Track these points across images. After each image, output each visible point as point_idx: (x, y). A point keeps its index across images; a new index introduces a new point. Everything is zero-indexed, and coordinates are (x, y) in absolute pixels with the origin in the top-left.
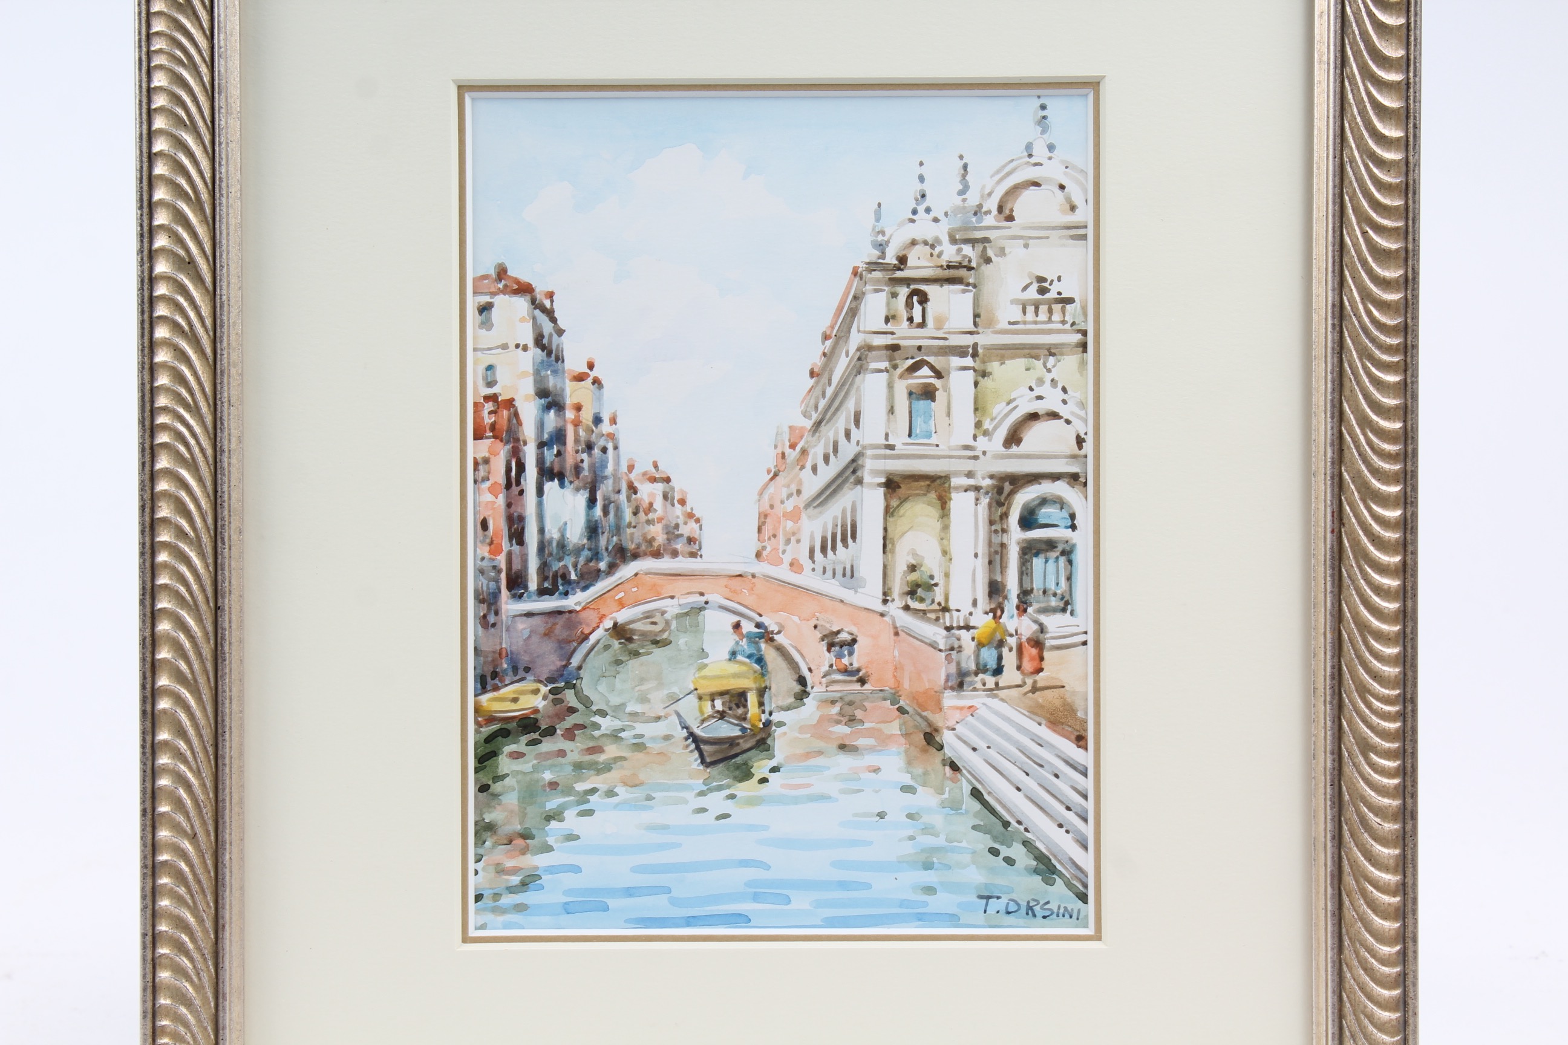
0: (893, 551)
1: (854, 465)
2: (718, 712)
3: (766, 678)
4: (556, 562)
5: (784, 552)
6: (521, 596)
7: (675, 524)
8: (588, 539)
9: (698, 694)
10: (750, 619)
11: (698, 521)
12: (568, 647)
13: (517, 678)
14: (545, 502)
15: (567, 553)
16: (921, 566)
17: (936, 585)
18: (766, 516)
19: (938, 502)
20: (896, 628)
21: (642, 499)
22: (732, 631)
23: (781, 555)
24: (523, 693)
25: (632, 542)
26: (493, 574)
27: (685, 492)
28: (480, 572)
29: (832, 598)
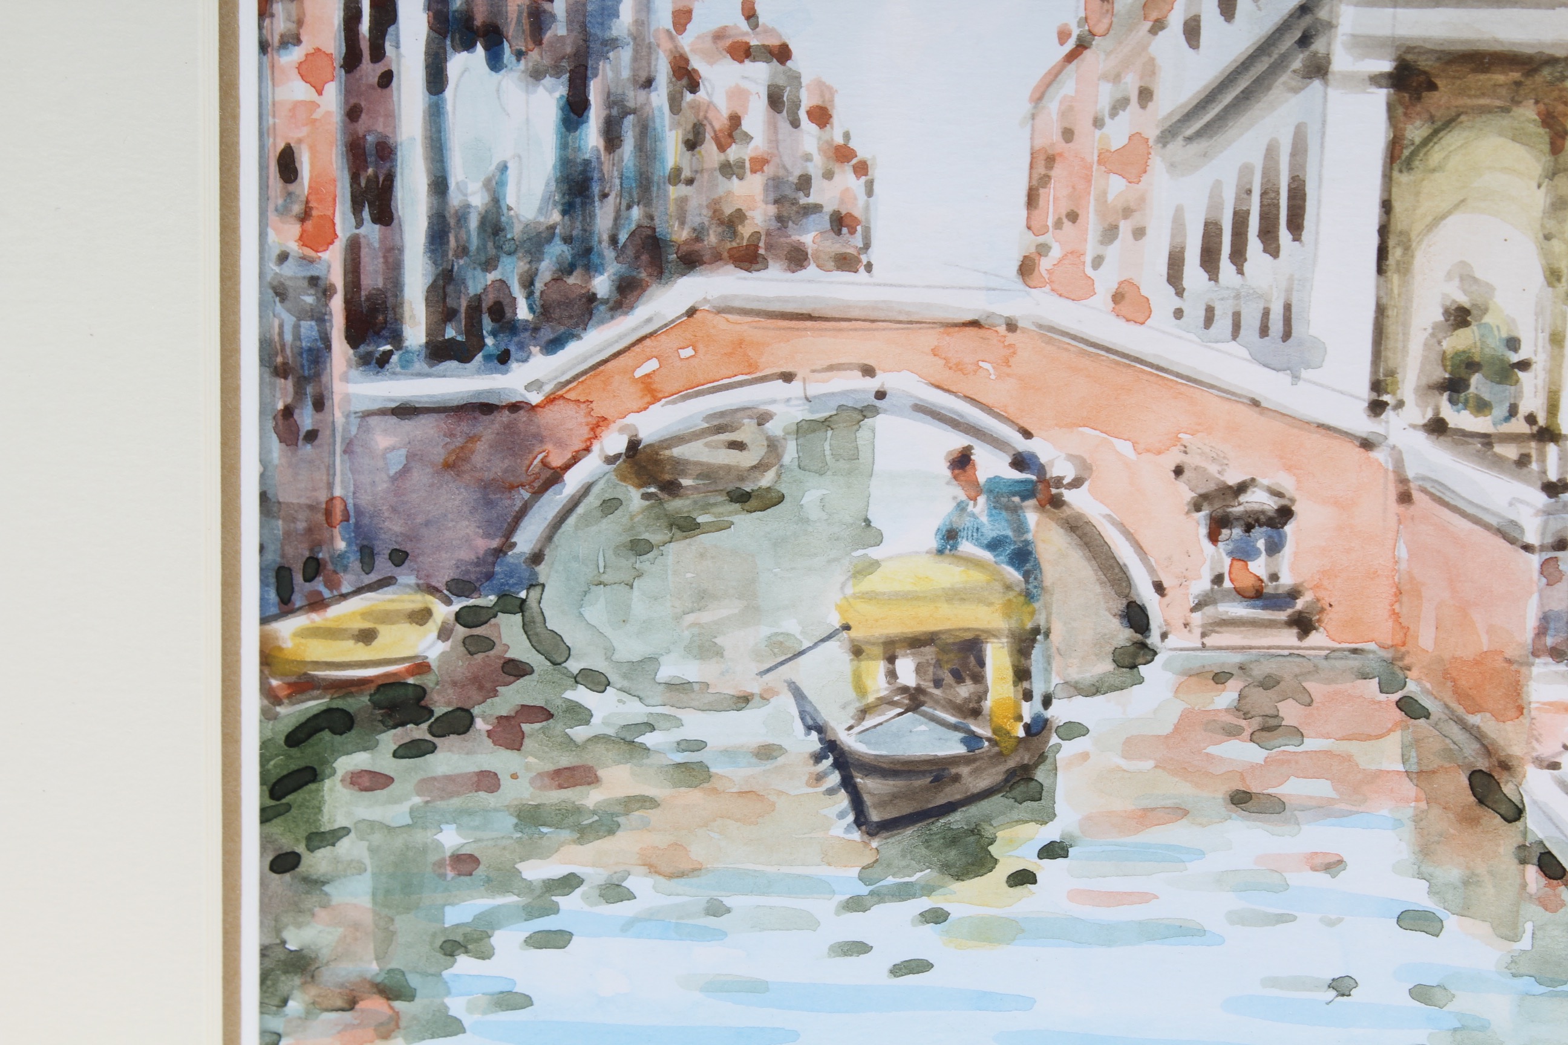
0: (1405, 269)
1: (1307, 21)
2: (904, 690)
3: (1036, 605)
4: (478, 272)
5: (1098, 262)
6: (383, 361)
7: (800, 177)
8: (564, 213)
9: (852, 641)
10: (997, 443)
11: (862, 169)
12: (508, 502)
13: (373, 577)
14: (449, 107)
15: (506, 247)
16: (1485, 311)
17: (1524, 365)
18: (1051, 160)
19: (1542, 131)
20: (1403, 481)
21: (710, 104)
22: (948, 473)
23: (1089, 271)
24: (388, 617)
25: (682, 223)
26: (309, 300)
27: (830, 88)
28: (277, 294)
29: (1228, 394)
